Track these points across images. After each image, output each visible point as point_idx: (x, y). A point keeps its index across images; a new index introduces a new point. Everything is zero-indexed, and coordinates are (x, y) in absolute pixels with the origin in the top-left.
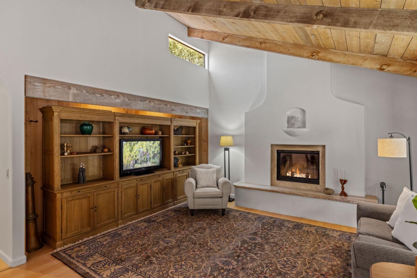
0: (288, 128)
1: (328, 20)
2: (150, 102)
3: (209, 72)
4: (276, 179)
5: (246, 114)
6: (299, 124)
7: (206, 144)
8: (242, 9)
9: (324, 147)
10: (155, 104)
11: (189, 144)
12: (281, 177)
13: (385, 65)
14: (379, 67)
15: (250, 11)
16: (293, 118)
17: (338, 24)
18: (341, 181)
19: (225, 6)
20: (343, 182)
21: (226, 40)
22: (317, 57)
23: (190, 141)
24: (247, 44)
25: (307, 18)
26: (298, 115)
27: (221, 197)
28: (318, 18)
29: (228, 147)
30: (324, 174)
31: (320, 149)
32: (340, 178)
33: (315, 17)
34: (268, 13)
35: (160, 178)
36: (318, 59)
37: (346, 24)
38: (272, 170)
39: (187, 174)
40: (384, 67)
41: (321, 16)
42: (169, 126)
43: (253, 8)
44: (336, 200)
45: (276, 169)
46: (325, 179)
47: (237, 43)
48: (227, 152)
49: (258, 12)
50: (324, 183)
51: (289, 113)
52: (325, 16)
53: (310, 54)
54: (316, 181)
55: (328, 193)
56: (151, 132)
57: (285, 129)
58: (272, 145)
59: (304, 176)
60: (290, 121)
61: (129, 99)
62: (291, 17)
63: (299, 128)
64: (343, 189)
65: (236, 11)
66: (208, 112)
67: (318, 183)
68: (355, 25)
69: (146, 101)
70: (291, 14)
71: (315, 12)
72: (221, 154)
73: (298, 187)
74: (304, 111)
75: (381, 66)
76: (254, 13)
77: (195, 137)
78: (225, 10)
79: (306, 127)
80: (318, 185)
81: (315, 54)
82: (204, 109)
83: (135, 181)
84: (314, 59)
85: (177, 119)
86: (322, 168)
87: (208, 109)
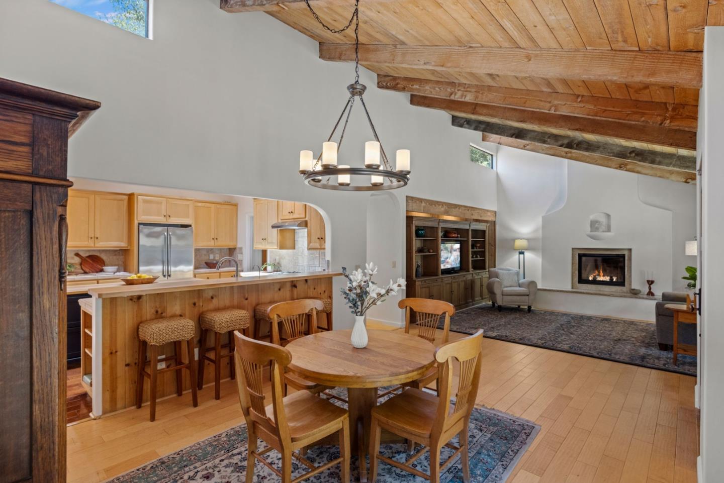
0: (591, 232)
1: (640, 158)
2: (459, 209)
3: (497, 174)
4: (577, 282)
5: (543, 217)
6: (603, 228)
7: (493, 247)
8: (566, 141)
9: (630, 250)
10: (462, 210)
11: (478, 248)
12: (582, 280)
13: (690, 179)
14: (685, 180)
15: (573, 144)
16: (597, 222)
17: (647, 162)
18: (648, 281)
19: (549, 137)
20: (651, 283)
21: (528, 147)
22: (625, 169)
23: (479, 245)
24: (551, 153)
25: (623, 154)
26: (603, 219)
27: (528, 295)
28: (631, 155)
29: (523, 251)
30: (630, 276)
31: (626, 253)
32: (647, 279)
33: (629, 155)
34: (589, 147)
35: (464, 279)
36: (626, 170)
37: (653, 162)
38: (573, 273)
39: (481, 277)
40: (689, 180)
41: (634, 155)
42: (468, 230)
43: (576, 141)
44: (643, 298)
45: (577, 272)
46: (631, 282)
47: (541, 151)
48: (522, 256)
49: (580, 146)
50: (630, 284)
51: (592, 217)
52: (637, 154)
53: (618, 166)
54: (621, 283)
55: (635, 293)
56: (454, 235)
57: (589, 233)
58: (573, 249)
59: (607, 279)
60: (594, 225)
61: (448, 208)
62: (609, 153)
63: (603, 232)
64: (650, 289)
65: (560, 143)
66: (496, 215)
67: (624, 285)
68: (660, 163)
69: (457, 208)
70: (609, 150)
71: (629, 151)
72: (516, 257)
73: (602, 289)
74: (608, 216)
75: (686, 180)
76: (577, 146)
77: (484, 242)
78: (549, 140)
79: (612, 231)
80: (623, 287)
81: (623, 166)
82: (493, 211)
83: (450, 278)
84: (622, 170)
85: (474, 223)
86: (628, 271)
87: (496, 212)
